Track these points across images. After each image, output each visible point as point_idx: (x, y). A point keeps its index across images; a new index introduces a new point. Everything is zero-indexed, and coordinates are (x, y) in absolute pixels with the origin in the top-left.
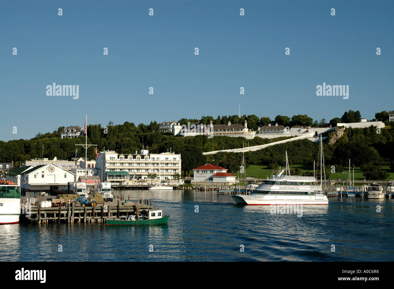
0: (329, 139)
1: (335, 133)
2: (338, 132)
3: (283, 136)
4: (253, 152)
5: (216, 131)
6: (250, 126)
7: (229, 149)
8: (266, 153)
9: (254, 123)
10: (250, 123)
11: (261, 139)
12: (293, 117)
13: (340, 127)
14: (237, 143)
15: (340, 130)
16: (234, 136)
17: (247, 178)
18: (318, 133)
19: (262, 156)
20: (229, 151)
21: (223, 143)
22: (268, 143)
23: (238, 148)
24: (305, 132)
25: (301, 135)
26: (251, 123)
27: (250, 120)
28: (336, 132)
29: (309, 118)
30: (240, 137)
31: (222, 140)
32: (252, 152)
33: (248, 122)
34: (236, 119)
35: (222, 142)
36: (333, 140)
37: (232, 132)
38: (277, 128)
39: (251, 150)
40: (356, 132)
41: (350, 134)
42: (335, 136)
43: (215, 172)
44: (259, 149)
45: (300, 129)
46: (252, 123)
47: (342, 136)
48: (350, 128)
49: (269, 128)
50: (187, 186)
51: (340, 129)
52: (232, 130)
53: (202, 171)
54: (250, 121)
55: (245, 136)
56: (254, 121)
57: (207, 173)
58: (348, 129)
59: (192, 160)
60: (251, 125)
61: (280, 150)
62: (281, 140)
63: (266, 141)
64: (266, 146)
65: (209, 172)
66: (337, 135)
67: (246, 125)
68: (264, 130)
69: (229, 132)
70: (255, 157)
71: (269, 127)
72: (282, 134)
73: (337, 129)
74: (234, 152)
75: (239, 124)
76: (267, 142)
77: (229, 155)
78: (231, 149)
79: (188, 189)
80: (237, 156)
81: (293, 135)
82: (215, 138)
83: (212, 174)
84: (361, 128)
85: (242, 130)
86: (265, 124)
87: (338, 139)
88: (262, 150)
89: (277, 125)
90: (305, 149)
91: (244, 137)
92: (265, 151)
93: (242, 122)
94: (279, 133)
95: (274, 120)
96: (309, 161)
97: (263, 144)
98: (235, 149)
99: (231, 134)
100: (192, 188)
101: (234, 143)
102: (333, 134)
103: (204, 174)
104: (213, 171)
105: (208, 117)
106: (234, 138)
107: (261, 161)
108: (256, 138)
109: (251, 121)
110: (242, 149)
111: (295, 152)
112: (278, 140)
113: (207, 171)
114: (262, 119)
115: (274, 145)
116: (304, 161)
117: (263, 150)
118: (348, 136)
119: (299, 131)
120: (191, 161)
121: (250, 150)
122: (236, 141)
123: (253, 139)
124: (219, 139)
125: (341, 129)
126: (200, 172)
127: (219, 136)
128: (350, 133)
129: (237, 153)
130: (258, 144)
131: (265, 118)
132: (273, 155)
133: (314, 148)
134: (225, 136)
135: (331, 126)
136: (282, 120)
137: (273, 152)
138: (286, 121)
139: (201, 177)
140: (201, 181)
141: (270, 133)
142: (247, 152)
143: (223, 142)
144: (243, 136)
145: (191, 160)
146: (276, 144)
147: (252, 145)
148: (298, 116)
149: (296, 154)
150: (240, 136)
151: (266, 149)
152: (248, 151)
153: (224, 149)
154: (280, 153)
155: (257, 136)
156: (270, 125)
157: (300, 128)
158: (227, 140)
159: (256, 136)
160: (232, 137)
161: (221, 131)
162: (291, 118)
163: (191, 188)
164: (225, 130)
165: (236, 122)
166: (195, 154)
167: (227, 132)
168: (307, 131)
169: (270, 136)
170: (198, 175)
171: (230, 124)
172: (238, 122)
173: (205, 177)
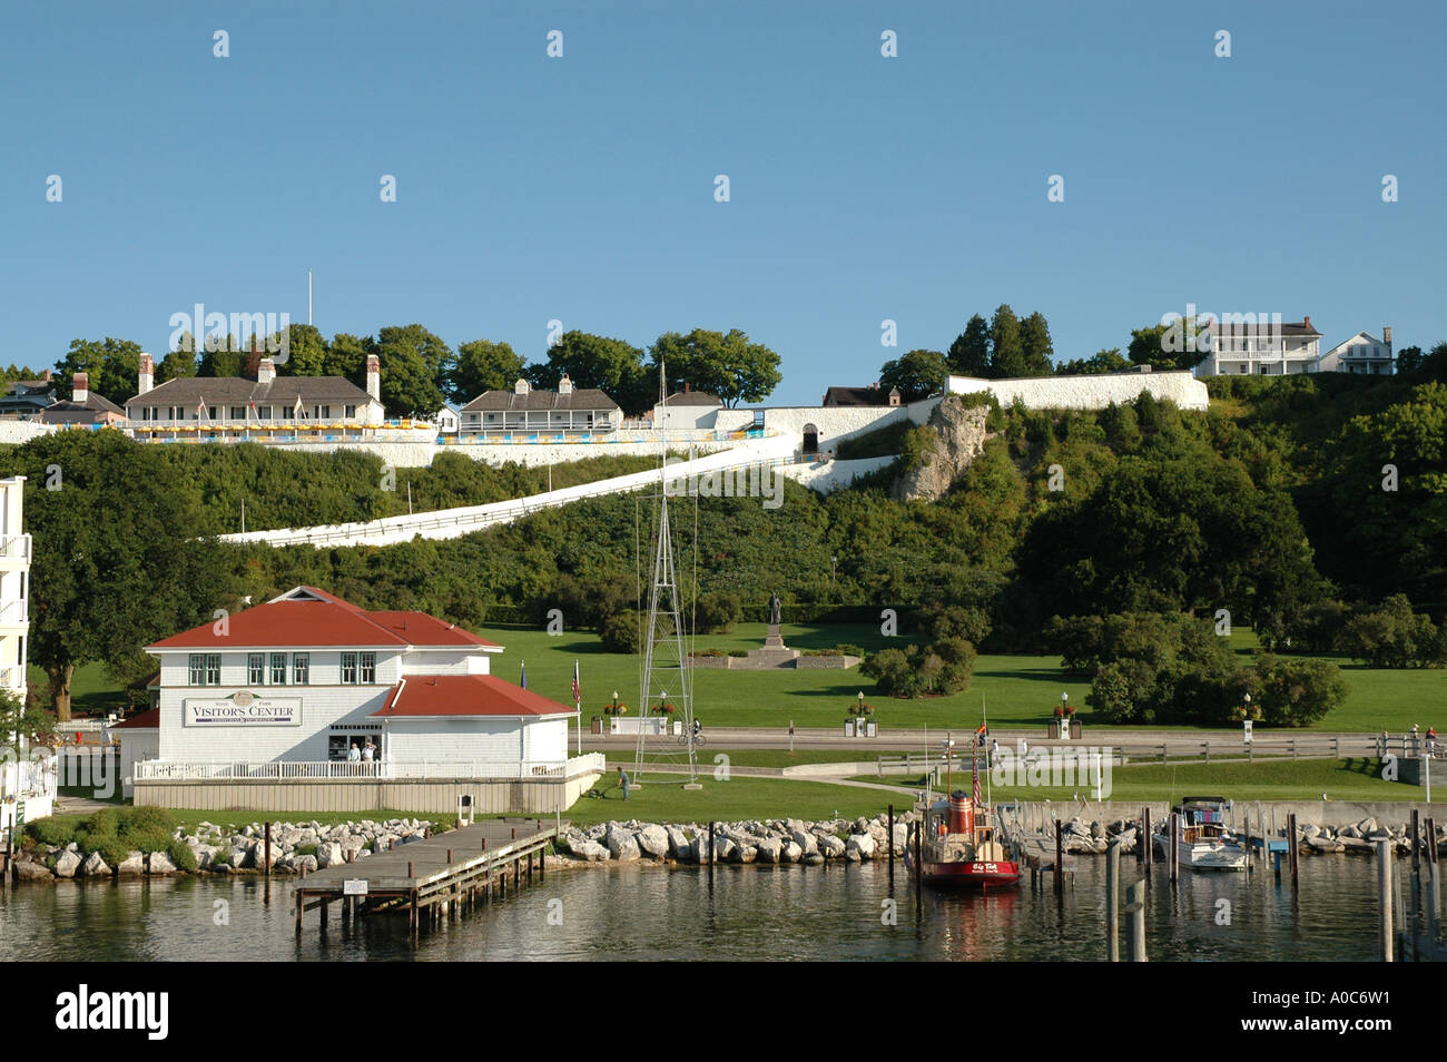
0: (909, 468)
1: (941, 434)
2: (961, 430)
3: (613, 451)
4: (443, 548)
5: (181, 417)
6: (397, 393)
7: (278, 528)
8: (531, 552)
9: (422, 373)
10: (400, 370)
11: (480, 468)
12: (662, 344)
13: (969, 401)
14: (329, 491)
15: (969, 420)
16: (307, 448)
17: (616, 721)
18: (820, 440)
19: (505, 568)
20: (279, 537)
21: (239, 492)
22: (528, 493)
23: (343, 521)
24: (742, 429)
25: (725, 444)
26: (406, 376)
27: (397, 355)
28: (950, 424)
29: (759, 351)
30: (344, 456)
31: (227, 467)
32: (438, 549)
33: (383, 364)
34: (307, 343)
35: (227, 484)
36: (936, 478)
37: (287, 424)
38: (570, 403)
39: (425, 536)
40: (1062, 433)
41: (1022, 445)
42: (944, 451)
43: (397, 668)
44: (478, 527)
45: (716, 412)
46: (412, 373)
47: (976, 451)
48: (1018, 408)
49: (517, 406)
50: (108, 835)
51: (968, 413)
52: (288, 412)
53: (255, 662)
54: (401, 363)
55: (376, 450)
56: (420, 363)
57: (302, 678)
58: (1009, 412)
59: (106, 564)
60: (405, 383)
61: (617, 534)
62: (610, 476)
63: (516, 481)
64: (521, 513)
65: (325, 673)
66: (953, 447)
67: (373, 380)
68: (491, 417)
69: (271, 424)
70: (464, 575)
71: (521, 397)
72: (605, 438)
73: (952, 408)
74: (318, 546)
75: (328, 375)
76: (524, 484)
77: (287, 566)
78: (294, 524)
79: (131, 876)
80: (342, 568)
81: (680, 447)
82: (182, 457)
83: (362, 695)
84: (1084, 412)
85: (351, 412)
86: (489, 382)
87: (960, 465)
88: (501, 536)
89: (566, 386)
90: (776, 531)
91: (369, 454)
92: (520, 540)
93: (343, 368)
94: (586, 433)
95: (545, 360)
96: (836, 601)
97: (498, 500)
98: (320, 530)
99: (279, 432)
100: (175, 855)
101: (312, 488)
102: (930, 440)
103: (274, 698)
104: (370, 660)
105: (109, 344)
106: (306, 455)
107: (508, 602)
108: (446, 463)
109: (404, 359)
110: (362, 526)
111: (716, 547)
112: (586, 474)
113: (302, 663)
114: (467, 353)
115: (571, 505)
116: (805, 597)
117: (502, 533)
118: (1014, 452)
119: (708, 422)
120: (94, 570)
121: (418, 536)
122: (325, 478)
123: (429, 470)
124: (206, 461)
125: (973, 412)
126: (234, 674)
127: (205, 447)
128: (1023, 435)
129: (335, 555)
130: (466, 496)
131: (485, 346)
132: (577, 564)
133: (826, 522)
134: (250, 446)
135: (895, 397)
136: (602, 355)
137: (571, 544)
138: (624, 362)
139: (246, 723)
140: (242, 769)
141: (532, 434)
142: (403, 547)
143: (233, 480)
144: (364, 448)
145: (98, 560)
146: (582, 499)
147: (426, 500)
148: (693, 337)
149: (731, 560)
150: (346, 447)
151: (526, 529)
152: (407, 536)
153: (249, 529)
154: (621, 549)
155: (451, 448)
156: (523, 387)
157: (713, 408)
158: (259, 473)
159: (441, 449)
160: (296, 453)
161: (213, 416)
162: (647, 352)
163: (159, 861)
164: (238, 413)
165: (308, 364)
166: (130, 512)
167: (252, 422)
168: (756, 428)
169: (535, 453)
170: (207, 699)
171: (273, 374)
172: (319, 367)
173: (289, 720)
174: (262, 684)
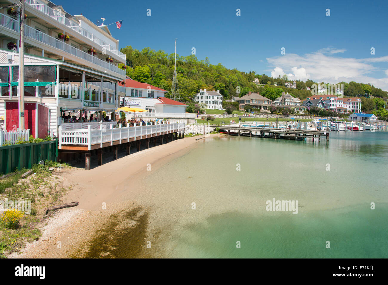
53: (133, 91)
57: (141, 96)
103: (136, 100)
113: (141, 91)
139: (131, 105)
173: (138, 105)
174: (134, 97)
